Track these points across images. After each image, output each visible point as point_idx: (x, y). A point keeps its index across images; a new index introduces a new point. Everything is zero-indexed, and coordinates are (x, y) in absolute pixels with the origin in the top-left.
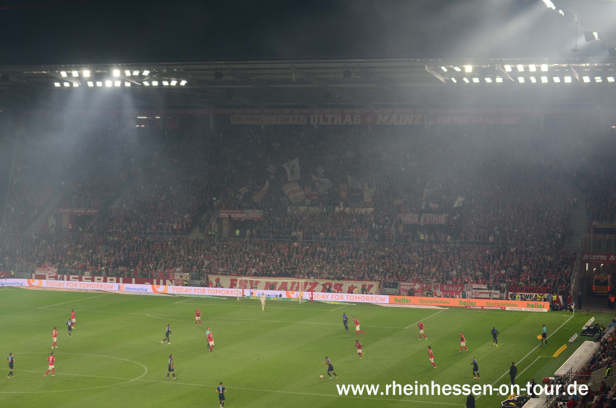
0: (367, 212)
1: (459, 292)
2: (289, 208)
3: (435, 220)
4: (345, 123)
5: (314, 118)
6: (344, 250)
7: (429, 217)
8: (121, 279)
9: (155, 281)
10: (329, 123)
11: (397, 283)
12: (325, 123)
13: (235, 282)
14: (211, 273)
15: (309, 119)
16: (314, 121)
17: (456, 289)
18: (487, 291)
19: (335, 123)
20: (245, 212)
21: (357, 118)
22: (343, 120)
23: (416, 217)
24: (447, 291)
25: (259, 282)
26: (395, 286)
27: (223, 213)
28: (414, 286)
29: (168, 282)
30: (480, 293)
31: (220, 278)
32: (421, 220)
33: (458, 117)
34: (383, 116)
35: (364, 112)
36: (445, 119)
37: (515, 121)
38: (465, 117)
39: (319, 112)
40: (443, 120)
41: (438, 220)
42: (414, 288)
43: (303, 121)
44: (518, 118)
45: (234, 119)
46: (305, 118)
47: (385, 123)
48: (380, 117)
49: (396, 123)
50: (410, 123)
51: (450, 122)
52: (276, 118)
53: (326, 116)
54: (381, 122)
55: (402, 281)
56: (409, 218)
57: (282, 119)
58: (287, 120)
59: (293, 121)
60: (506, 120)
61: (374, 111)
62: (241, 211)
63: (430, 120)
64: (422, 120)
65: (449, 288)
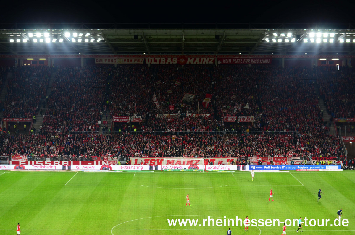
0: (206, 116)
1: (284, 161)
2: (158, 115)
3: (246, 120)
4: (167, 63)
5: (148, 60)
6: (205, 139)
7: (242, 118)
8: (72, 162)
9: (95, 162)
10: (158, 63)
11: (248, 158)
12: (155, 63)
13: (147, 161)
14: (131, 156)
15: (145, 61)
16: (148, 62)
17: (282, 160)
18: (300, 160)
19: (162, 63)
20: (130, 117)
21: (175, 60)
22: (166, 61)
23: (235, 118)
24: (277, 161)
27: (115, 118)
28: (258, 159)
29: (103, 162)
31: (138, 159)
32: (238, 120)
33: (235, 60)
34: (191, 59)
35: (179, 56)
36: (227, 60)
37: (268, 61)
38: (239, 60)
39: (151, 56)
40: (226, 61)
41: (248, 120)
42: (258, 160)
43: (141, 62)
44: (270, 60)
45: (97, 60)
46: (142, 60)
47: (192, 63)
48: (189, 59)
49: (198, 63)
50: (207, 63)
51: (230, 62)
52: (124, 60)
53: (156, 59)
54: (189, 62)
55: (250, 156)
56: (231, 119)
57: (128, 60)
58: (131, 61)
59: (135, 62)
60: (263, 61)
61: (185, 56)
62: (127, 117)
63: (219, 61)
64: (214, 61)
65: (278, 159)
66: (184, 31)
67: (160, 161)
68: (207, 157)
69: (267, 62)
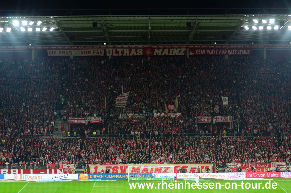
0: (176, 116)
1: (268, 168)
2: (121, 115)
3: (223, 120)
4: (131, 54)
5: (109, 51)
6: (176, 143)
7: (219, 118)
8: (22, 171)
9: (48, 171)
10: (120, 54)
11: (226, 164)
12: (117, 55)
14: (90, 163)
15: (105, 52)
16: (109, 53)
18: (286, 166)
19: (124, 55)
21: (140, 51)
22: (130, 53)
23: (210, 118)
24: (259, 168)
26: (224, 166)
27: (71, 119)
28: (237, 165)
29: (58, 171)
31: (97, 166)
32: (214, 120)
33: (210, 50)
34: (158, 50)
35: (145, 47)
36: (201, 51)
37: (248, 52)
38: (214, 50)
39: (113, 47)
40: (199, 52)
41: (225, 120)
42: (237, 167)
43: (101, 53)
44: (249, 50)
45: (50, 52)
46: (102, 51)
47: (160, 54)
48: (156, 50)
49: (167, 54)
50: (177, 54)
51: (204, 53)
52: (81, 51)
53: (118, 50)
54: (156, 53)
55: (228, 162)
56: (205, 119)
57: (86, 52)
58: (89, 53)
59: (93, 54)
60: (242, 52)
61: (152, 47)
62: (85, 118)
63: (191, 51)
64: (185, 52)
67: (123, 169)
68: (178, 164)
69: (246, 53)
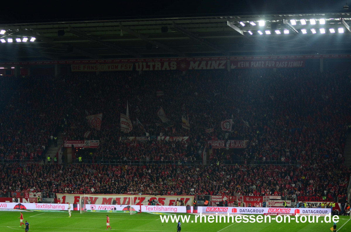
0: (183, 139)
1: (259, 203)
2: (120, 138)
4: (164, 69)
5: (139, 65)
6: (166, 171)
7: (233, 143)
10: (151, 69)
11: (209, 197)
12: (148, 69)
13: (78, 199)
14: (58, 192)
15: (134, 67)
16: (139, 68)
17: (256, 200)
18: (281, 201)
19: (156, 69)
20: (85, 142)
21: (173, 64)
22: (162, 67)
23: (223, 143)
25: (97, 198)
27: (67, 143)
28: (222, 198)
29: (24, 200)
30: (276, 203)
31: (66, 196)
32: (227, 145)
33: (255, 62)
34: (194, 63)
35: (179, 59)
36: (244, 64)
37: (300, 64)
38: (260, 62)
39: (143, 60)
40: (242, 65)
41: (240, 145)
42: (222, 200)
43: (130, 68)
44: (302, 62)
45: (74, 67)
46: (131, 65)
47: (196, 68)
48: (192, 63)
49: (205, 68)
50: (216, 68)
51: (248, 66)
52: (108, 66)
53: (149, 64)
54: (192, 67)
55: (213, 194)
56: (217, 144)
57: (113, 66)
58: (117, 67)
59: (121, 68)
60: (293, 64)
61: (187, 59)
62: (82, 141)
63: (232, 65)
64: (226, 65)
65: (251, 199)
66: (122, 23)
67: (94, 199)
68: (155, 195)
69: (298, 66)
